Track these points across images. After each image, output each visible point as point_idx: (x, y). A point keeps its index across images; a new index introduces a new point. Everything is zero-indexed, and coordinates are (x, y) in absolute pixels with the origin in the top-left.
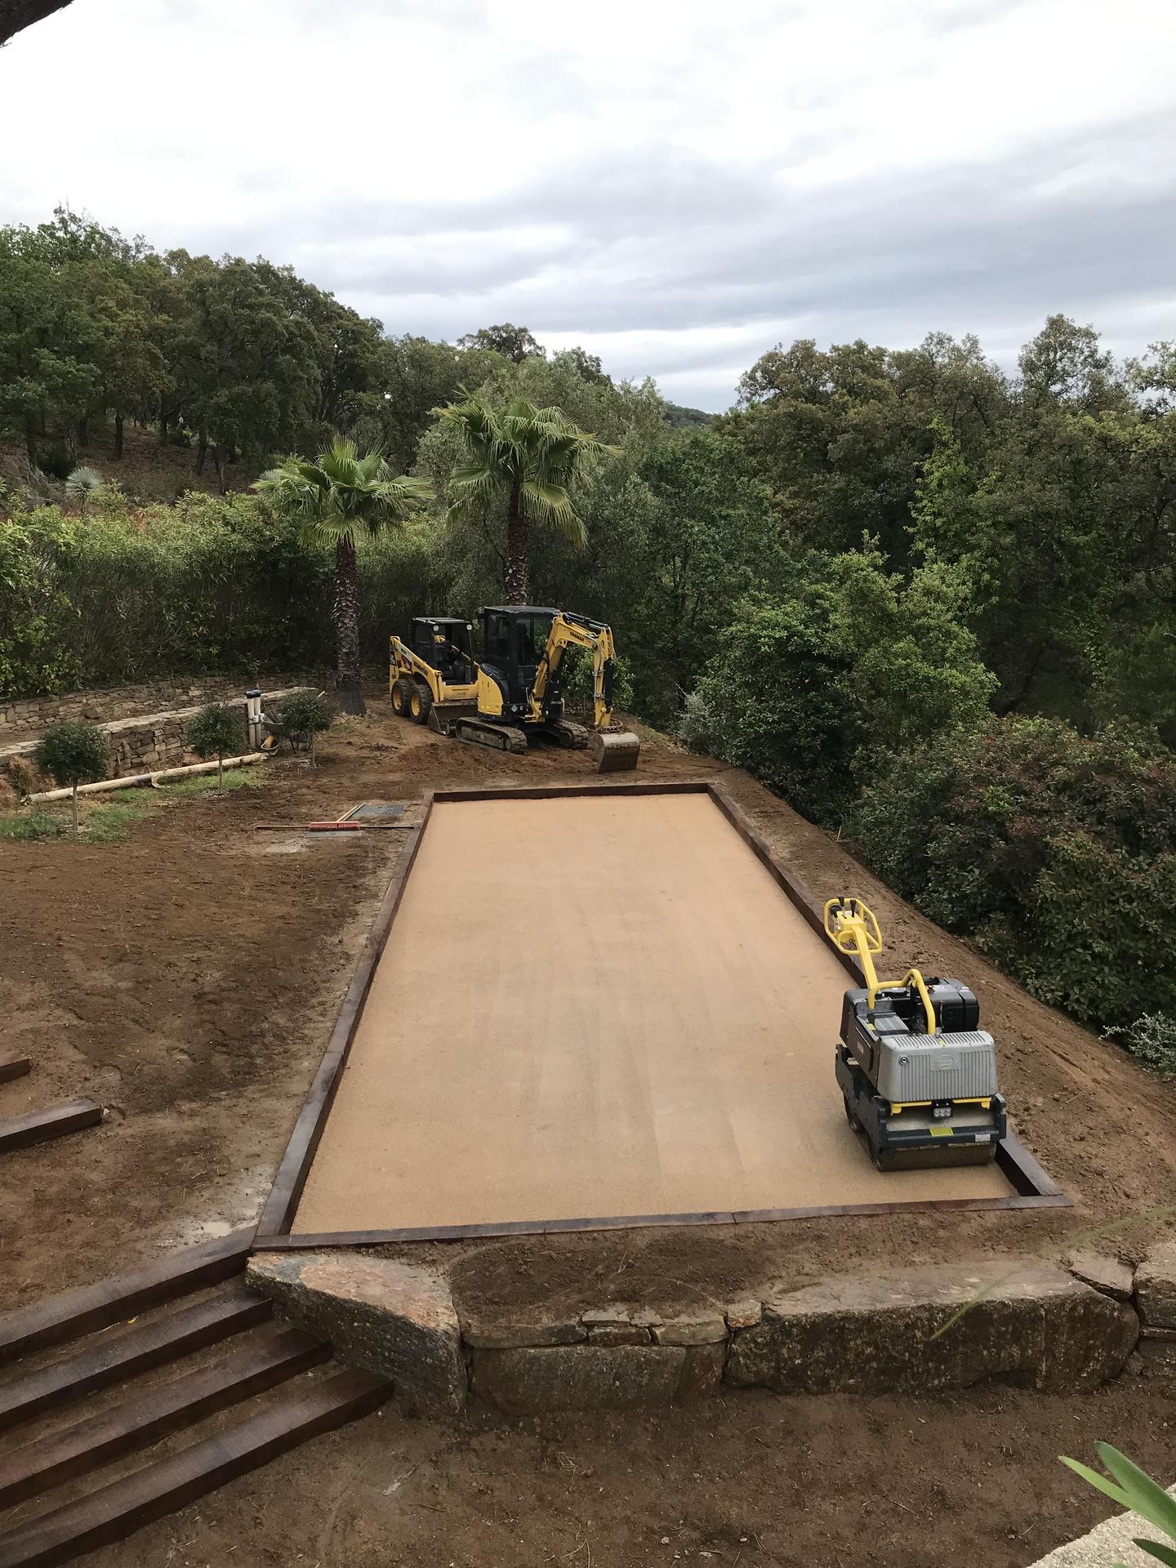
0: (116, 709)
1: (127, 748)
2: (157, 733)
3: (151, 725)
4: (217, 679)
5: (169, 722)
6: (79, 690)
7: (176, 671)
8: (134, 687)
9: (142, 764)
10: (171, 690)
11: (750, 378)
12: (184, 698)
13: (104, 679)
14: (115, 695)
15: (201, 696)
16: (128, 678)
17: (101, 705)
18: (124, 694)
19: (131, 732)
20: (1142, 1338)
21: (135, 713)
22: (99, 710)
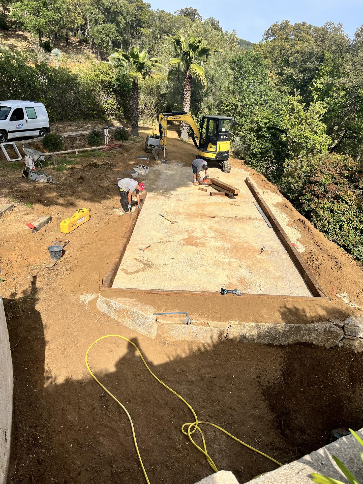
0: (66, 129)
1: (69, 141)
2: (78, 138)
3: (76, 135)
4: (96, 122)
5: (81, 135)
6: (55, 122)
7: (84, 118)
8: (71, 122)
9: (73, 147)
10: (82, 124)
11: (267, 32)
12: (86, 127)
13: (63, 119)
14: (66, 124)
15: (91, 127)
16: (69, 119)
17: (62, 127)
18: (68, 124)
19: (70, 137)
20: (344, 338)
21: (72, 131)
22: (61, 129)
